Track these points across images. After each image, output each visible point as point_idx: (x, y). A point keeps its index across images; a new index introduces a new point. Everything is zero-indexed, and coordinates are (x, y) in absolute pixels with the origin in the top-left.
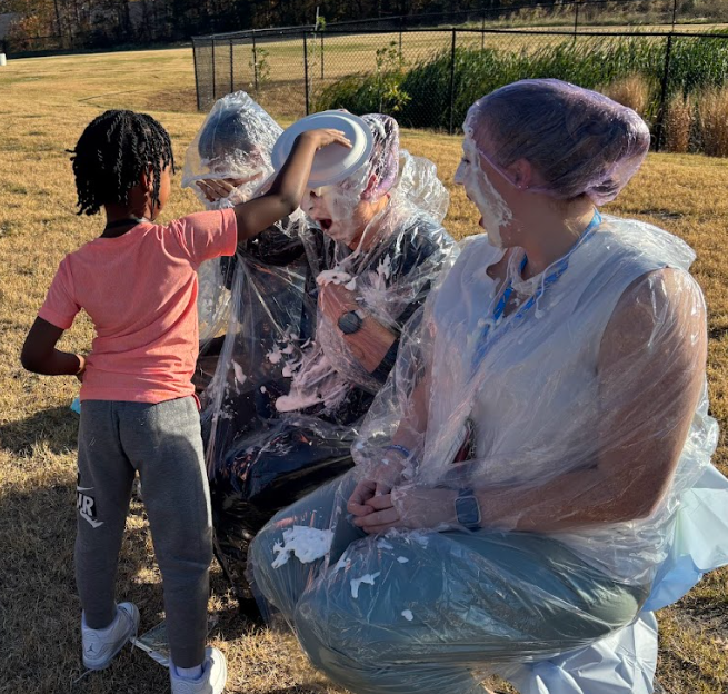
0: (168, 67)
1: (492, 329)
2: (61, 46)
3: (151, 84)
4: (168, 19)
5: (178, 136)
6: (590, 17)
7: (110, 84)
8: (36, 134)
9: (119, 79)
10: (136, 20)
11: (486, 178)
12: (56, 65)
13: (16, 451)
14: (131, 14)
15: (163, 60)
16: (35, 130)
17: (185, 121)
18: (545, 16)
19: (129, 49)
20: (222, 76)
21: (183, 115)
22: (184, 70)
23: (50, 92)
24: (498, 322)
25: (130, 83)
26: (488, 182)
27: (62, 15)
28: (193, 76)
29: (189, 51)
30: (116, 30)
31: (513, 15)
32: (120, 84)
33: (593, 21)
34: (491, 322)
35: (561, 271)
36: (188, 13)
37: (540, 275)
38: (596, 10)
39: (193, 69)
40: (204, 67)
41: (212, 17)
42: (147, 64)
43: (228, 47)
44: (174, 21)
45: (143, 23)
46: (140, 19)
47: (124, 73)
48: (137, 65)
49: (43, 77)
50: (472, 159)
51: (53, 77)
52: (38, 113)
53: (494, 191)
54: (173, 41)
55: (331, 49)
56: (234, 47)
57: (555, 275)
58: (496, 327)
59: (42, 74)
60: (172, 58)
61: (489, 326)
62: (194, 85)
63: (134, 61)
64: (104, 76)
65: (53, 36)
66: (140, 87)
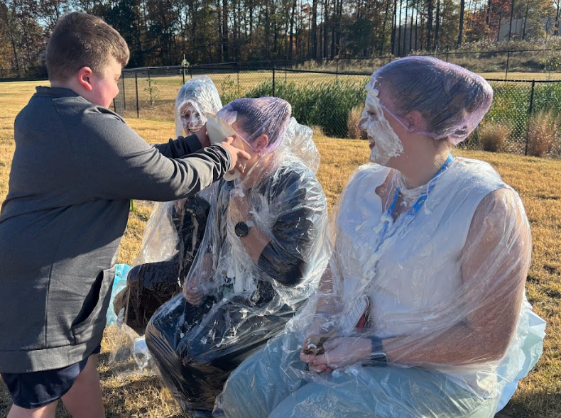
2: (19, 76)
8: (7, 128)
12: (16, 87)
16: (6, 126)
18: (318, 66)
20: (130, 96)
23: (14, 104)
26: (390, 128)
27: (19, 56)
31: (302, 65)
38: (345, 64)
43: (134, 79)
49: (8, 94)
50: (377, 112)
51: (15, 94)
52: (7, 116)
56: (138, 79)
59: (7, 92)
61: (388, 223)
65: (13, 70)
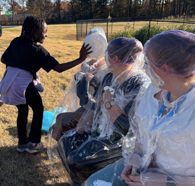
0: (69, 29)
1: (157, 120)
3: (65, 33)
4: (71, 16)
5: (71, 46)
6: (187, 20)
7: (54, 32)
9: (56, 31)
10: (62, 16)
11: (153, 70)
13: (14, 136)
14: (61, 15)
15: (69, 27)
17: (73, 43)
18: (175, 19)
19: (60, 24)
20: (84, 31)
21: (72, 41)
22: (73, 29)
24: (160, 117)
25: (59, 32)
26: (154, 72)
28: (76, 31)
29: (75, 25)
30: (56, 19)
31: (166, 18)
32: (56, 33)
33: (188, 21)
34: (157, 117)
35: (183, 100)
36: (76, 15)
37: (175, 102)
38: (189, 18)
39: (76, 29)
40: (79, 29)
41: (82, 16)
42: (64, 28)
43: (86, 24)
44: (72, 17)
45: (64, 17)
46: (63, 16)
47: (58, 30)
48: (61, 28)
50: (148, 63)
53: (156, 75)
54: (71, 22)
55: (114, 25)
56: (88, 24)
57: (181, 101)
58: (159, 119)
60: (71, 26)
61: (156, 119)
62: (76, 33)
63: (61, 27)
64: (52, 30)
66: (61, 33)
